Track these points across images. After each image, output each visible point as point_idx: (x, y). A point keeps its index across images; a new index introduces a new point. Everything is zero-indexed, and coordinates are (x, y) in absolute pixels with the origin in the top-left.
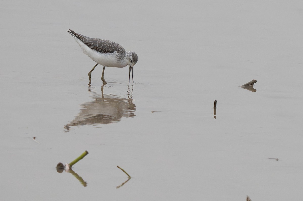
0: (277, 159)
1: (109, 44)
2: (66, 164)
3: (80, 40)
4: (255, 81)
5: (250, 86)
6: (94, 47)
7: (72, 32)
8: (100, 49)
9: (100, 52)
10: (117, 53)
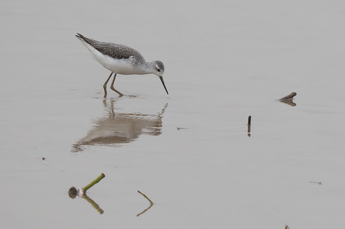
0: (319, 183)
1: (123, 48)
2: (80, 189)
3: (91, 44)
4: (294, 94)
5: (289, 100)
6: (107, 52)
7: (81, 37)
8: (113, 54)
9: (114, 57)
10: (133, 59)
